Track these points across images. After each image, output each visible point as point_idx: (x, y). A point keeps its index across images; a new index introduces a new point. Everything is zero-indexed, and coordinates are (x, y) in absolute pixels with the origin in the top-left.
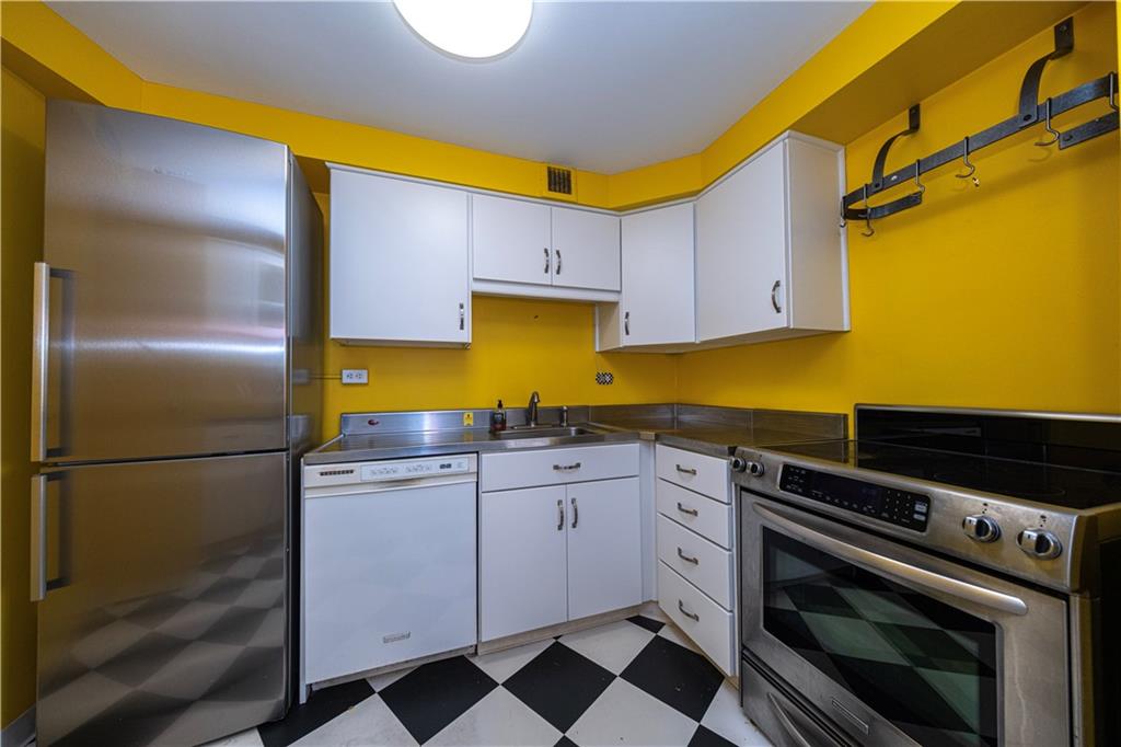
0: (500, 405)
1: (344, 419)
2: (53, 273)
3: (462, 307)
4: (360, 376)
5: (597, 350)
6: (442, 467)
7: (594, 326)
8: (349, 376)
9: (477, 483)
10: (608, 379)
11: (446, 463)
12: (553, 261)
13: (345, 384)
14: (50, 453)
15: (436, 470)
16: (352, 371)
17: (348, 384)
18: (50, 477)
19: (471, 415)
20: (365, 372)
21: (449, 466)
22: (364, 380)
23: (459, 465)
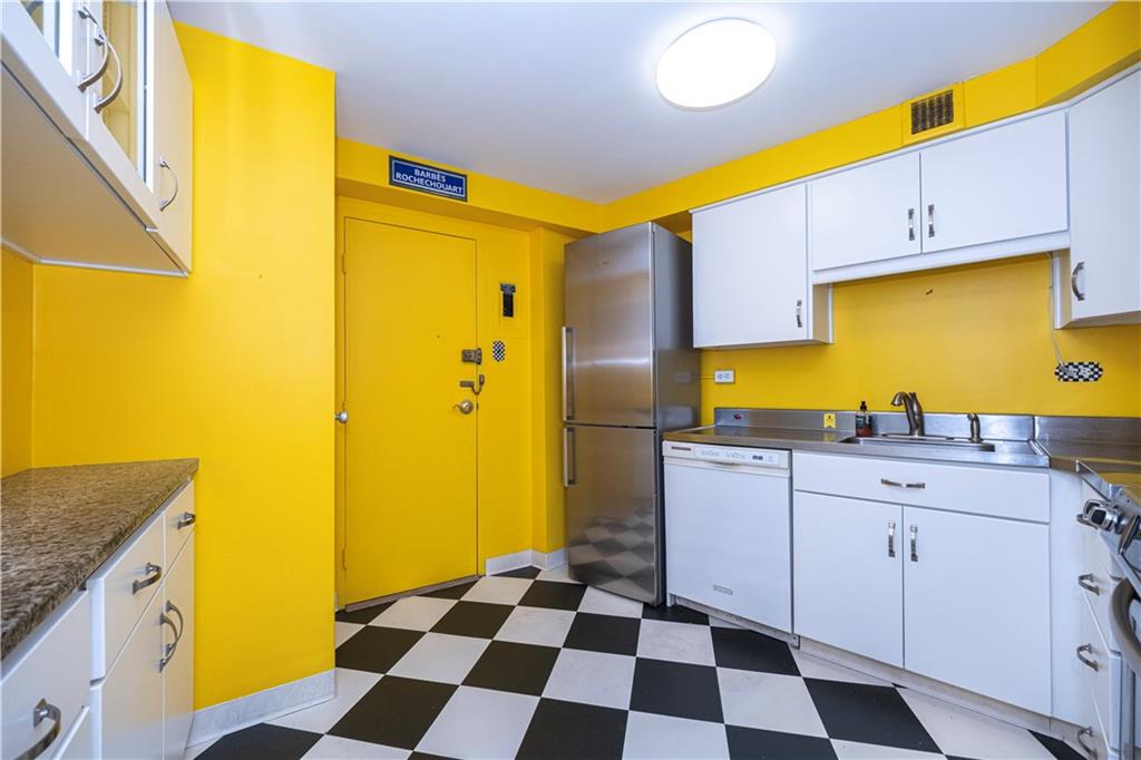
0: (863, 407)
1: (718, 412)
2: (567, 330)
3: (799, 303)
4: (727, 376)
5: (1059, 327)
6: (755, 457)
7: (1052, 287)
8: (720, 376)
9: (791, 478)
10: (1086, 372)
11: (758, 455)
12: (922, 221)
13: (718, 383)
14: (568, 418)
15: (750, 460)
16: (721, 373)
17: (721, 383)
18: (569, 430)
19: (833, 416)
20: (731, 373)
21: (761, 458)
22: (731, 380)
23: (770, 459)
